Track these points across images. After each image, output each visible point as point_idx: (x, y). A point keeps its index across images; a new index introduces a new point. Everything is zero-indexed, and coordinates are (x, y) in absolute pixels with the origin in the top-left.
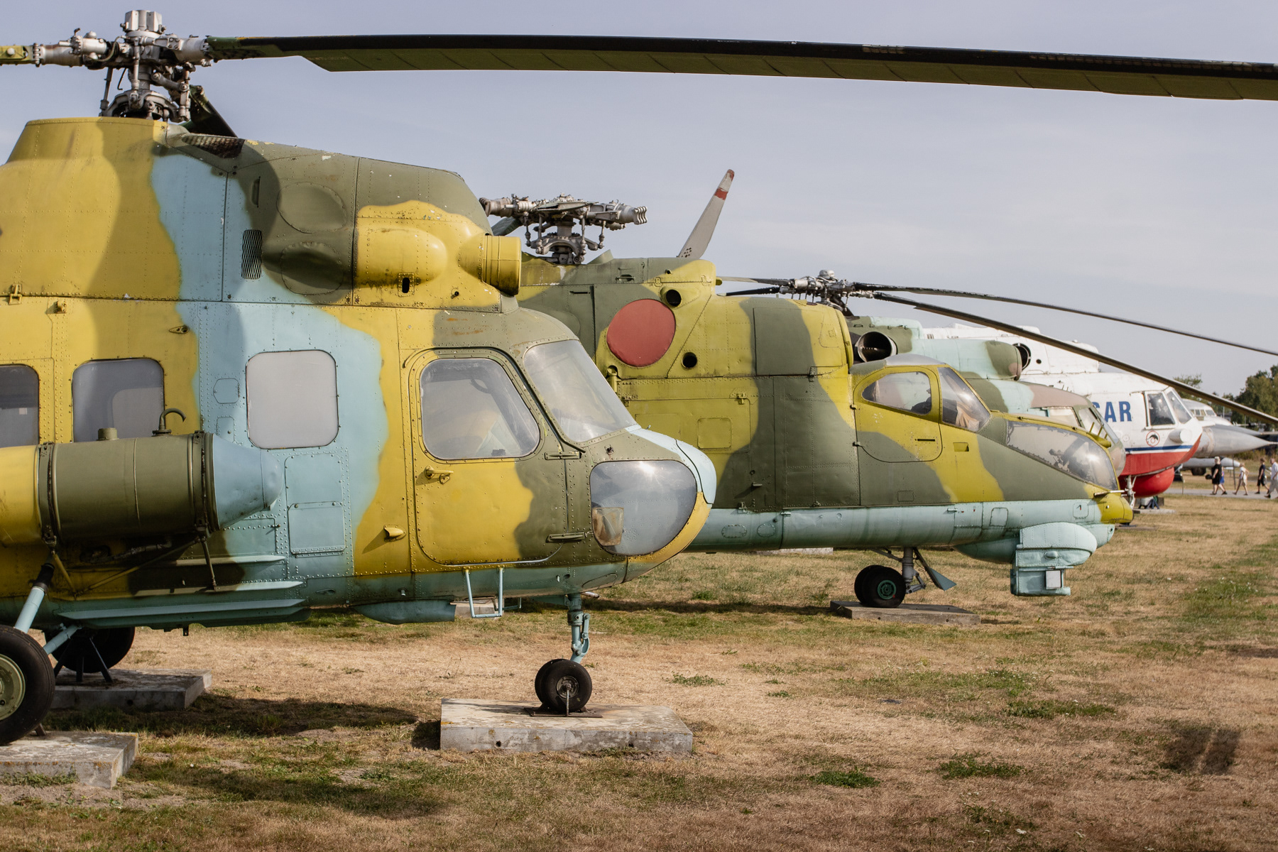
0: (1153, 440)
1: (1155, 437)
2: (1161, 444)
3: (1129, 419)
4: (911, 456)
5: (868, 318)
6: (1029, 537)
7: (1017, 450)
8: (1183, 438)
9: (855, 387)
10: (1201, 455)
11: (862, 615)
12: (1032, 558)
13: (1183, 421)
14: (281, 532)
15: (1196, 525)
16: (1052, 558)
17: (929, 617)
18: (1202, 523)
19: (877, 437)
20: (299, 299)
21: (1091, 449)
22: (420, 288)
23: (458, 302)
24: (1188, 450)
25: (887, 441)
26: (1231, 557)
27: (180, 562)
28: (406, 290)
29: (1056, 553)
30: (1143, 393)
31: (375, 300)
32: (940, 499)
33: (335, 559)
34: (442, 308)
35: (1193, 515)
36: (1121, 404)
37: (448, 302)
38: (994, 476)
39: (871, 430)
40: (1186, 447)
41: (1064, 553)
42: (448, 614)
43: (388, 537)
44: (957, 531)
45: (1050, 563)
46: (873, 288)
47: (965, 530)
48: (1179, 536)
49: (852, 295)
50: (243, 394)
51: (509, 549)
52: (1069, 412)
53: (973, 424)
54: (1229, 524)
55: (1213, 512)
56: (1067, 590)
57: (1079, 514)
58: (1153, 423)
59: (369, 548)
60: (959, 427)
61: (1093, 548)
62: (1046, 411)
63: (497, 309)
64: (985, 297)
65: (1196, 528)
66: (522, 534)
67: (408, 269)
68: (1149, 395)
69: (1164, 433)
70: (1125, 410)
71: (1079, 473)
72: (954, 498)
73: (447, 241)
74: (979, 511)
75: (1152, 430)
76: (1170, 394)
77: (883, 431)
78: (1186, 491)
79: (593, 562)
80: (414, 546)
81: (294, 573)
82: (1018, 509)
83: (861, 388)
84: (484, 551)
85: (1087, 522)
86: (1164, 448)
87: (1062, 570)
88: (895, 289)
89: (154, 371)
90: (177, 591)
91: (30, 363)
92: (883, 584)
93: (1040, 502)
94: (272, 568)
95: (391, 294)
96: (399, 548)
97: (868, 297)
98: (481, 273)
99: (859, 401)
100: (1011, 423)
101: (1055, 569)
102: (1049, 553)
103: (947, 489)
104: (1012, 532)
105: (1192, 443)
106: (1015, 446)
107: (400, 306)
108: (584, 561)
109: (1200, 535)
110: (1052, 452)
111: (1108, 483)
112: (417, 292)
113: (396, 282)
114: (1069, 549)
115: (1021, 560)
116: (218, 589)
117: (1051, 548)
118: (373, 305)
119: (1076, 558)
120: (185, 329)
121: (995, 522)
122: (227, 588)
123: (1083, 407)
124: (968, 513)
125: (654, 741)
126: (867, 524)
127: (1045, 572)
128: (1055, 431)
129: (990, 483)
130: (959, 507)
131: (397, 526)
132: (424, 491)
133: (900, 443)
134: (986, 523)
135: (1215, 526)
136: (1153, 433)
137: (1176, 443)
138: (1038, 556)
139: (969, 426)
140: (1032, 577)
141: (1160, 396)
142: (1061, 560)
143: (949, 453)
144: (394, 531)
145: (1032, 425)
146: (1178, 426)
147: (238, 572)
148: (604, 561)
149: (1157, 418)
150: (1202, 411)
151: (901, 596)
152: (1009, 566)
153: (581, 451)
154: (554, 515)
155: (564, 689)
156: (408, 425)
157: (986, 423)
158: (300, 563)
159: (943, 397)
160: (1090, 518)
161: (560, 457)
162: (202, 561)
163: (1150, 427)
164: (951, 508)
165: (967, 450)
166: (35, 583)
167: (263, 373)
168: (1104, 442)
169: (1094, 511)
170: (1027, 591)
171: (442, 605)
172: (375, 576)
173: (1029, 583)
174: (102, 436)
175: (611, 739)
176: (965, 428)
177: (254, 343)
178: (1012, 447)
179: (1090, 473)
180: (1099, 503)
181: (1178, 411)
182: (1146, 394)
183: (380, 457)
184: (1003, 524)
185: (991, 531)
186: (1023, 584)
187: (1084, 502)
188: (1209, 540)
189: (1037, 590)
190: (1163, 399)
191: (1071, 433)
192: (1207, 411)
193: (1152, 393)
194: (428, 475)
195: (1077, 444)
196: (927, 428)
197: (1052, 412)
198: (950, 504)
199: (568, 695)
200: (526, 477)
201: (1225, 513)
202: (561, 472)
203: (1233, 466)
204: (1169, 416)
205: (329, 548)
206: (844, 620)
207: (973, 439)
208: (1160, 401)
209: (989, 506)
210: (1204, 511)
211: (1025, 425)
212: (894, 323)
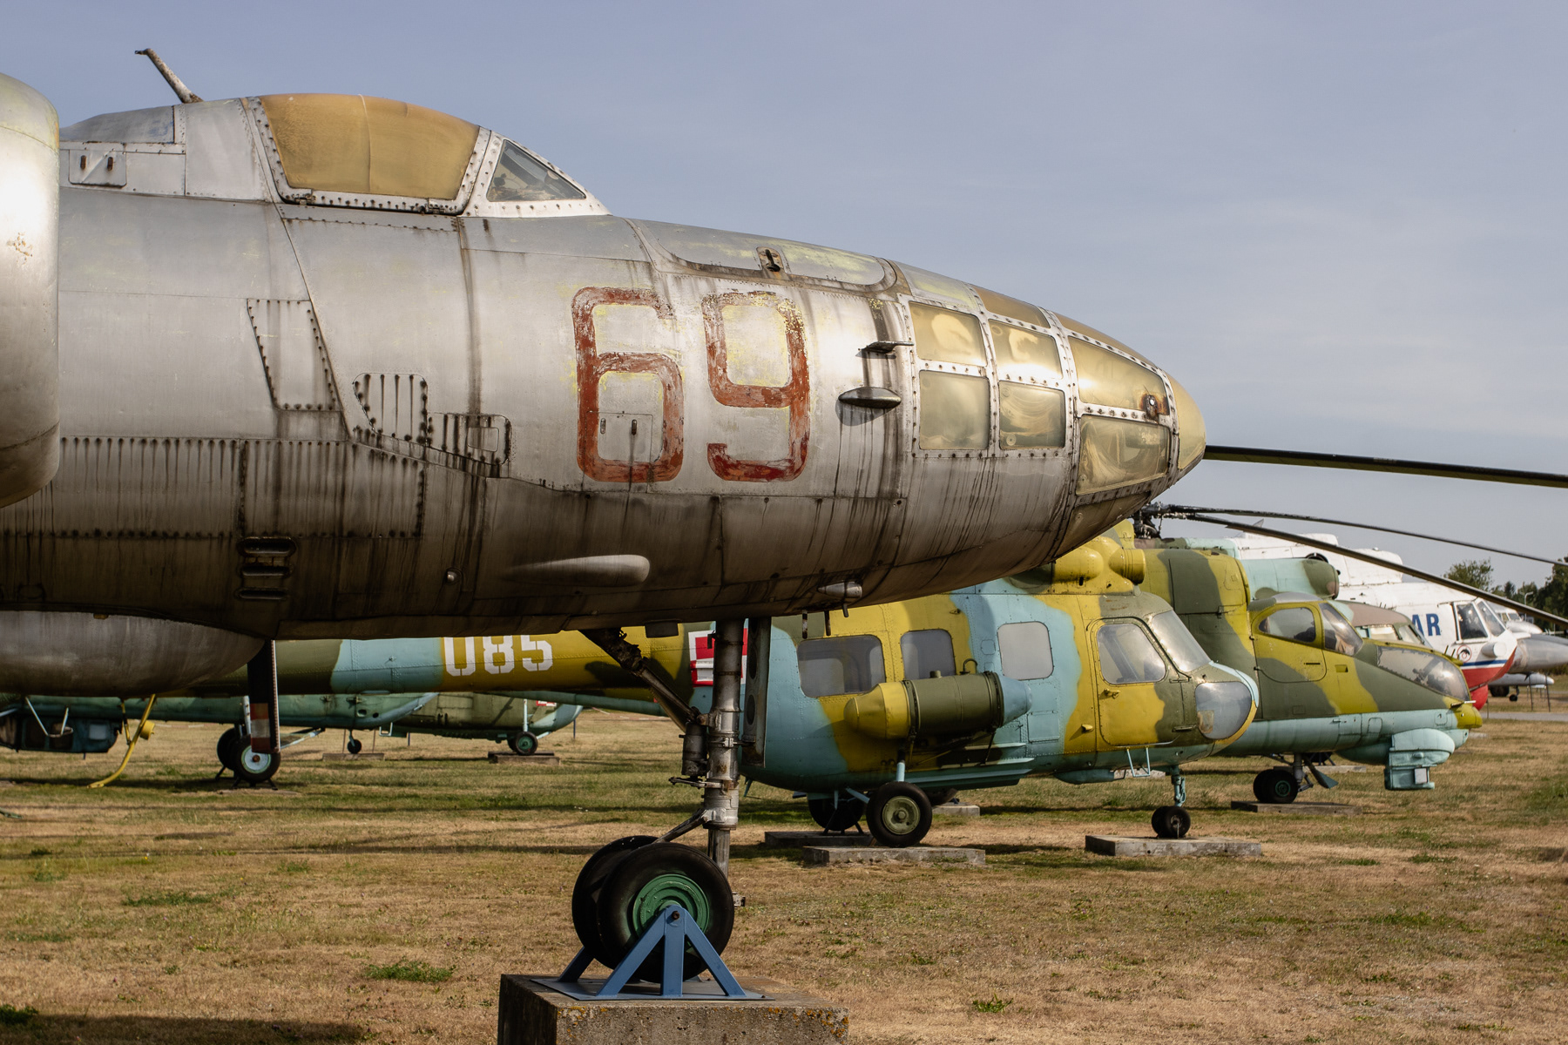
0: (1465, 655)
1: (1466, 652)
2: (1474, 659)
3: (1438, 633)
4: (1302, 677)
5: (1182, 540)
6: (1400, 741)
7: (1386, 670)
8: (1496, 652)
9: (1252, 621)
10: (1514, 670)
11: (1264, 809)
12: (1403, 758)
13: (1496, 633)
14: (1024, 729)
15: (1513, 748)
16: (1419, 758)
17: (1321, 810)
18: (1519, 746)
19: (1274, 663)
20: (1020, 591)
21: (1445, 668)
22: (1089, 582)
23: (1111, 590)
24: (1502, 665)
25: (1282, 665)
26: (1557, 773)
27: (967, 748)
28: (1081, 584)
29: (1422, 754)
30: (1452, 604)
31: (1064, 591)
32: (1327, 712)
33: (1053, 744)
34: (1102, 594)
35: (1507, 738)
36: (1429, 616)
37: (1105, 590)
38: (1369, 691)
39: (1268, 656)
40: (1500, 662)
41: (1428, 754)
42: (1110, 777)
43: (1084, 730)
44: (1341, 738)
45: (1417, 763)
46: (1190, 510)
47: (1347, 737)
48: (1500, 758)
49: (1166, 517)
50: (997, 648)
51: (1152, 736)
52: (1389, 630)
53: (1349, 649)
54: (1549, 747)
55: (1530, 735)
56: (1432, 785)
57: (1439, 721)
58: (1463, 637)
59: (1074, 737)
60: (1338, 652)
61: (1452, 750)
62: (1367, 630)
63: (1132, 593)
64: (1307, 519)
65: (1514, 751)
66: (1159, 727)
67: (1083, 572)
68: (1458, 606)
69: (1476, 648)
70: (1433, 623)
71: (1437, 687)
72: (1338, 711)
73: (1103, 553)
74: (1358, 721)
75: (1463, 644)
76: (1481, 605)
77: (1276, 657)
78: (1493, 715)
79: (1197, 743)
80: (1099, 735)
81: (1030, 753)
82: (1390, 718)
83: (1257, 622)
84: (1138, 738)
85: (1446, 728)
86: (1477, 664)
87: (1427, 768)
88: (1213, 511)
89: (945, 637)
90: (964, 765)
91: (875, 634)
92: (1280, 784)
93: (1408, 712)
94: (1018, 750)
95: (1072, 587)
96: (1090, 736)
97: (1181, 518)
98: (1123, 572)
99: (1256, 632)
100: (1380, 648)
101: (1421, 767)
102: (1417, 754)
103: (1332, 703)
104: (1385, 738)
105: (1507, 657)
106: (1385, 666)
107: (1078, 594)
108: (1192, 743)
109: (1520, 757)
110: (1415, 671)
111: (1462, 695)
112: (1088, 585)
113: (1076, 579)
114: (1432, 750)
115: (1394, 761)
116: (987, 763)
117: (1418, 750)
118: (1063, 593)
119: (1438, 757)
120: (959, 611)
121: (1371, 730)
122: (992, 763)
123: (1403, 625)
124: (1350, 722)
125: (1239, 848)
126: (1268, 734)
127: (1413, 771)
128: (1417, 654)
129: (1366, 697)
130: (1342, 718)
131: (1089, 724)
132: (1103, 702)
133: (1292, 666)
134: (1364, 731)
135: (1534, 749)
136: (1464, 648)
137: (1489, 656)
138: (1408, 757)
139: (1346, 652)
140: (1403, 774)
141: (1470, 606)
142: (1427, 760)
143: (1332, 673)
144: (1089, 727)
145: (1397, 649)
146: (1491, 639)
147: (1000, 753)
148: (1202, 743)
149: (1468, 631)
150: (1504, 614)
151: (1294, 795)
152: (1383, 767)
153: (1189, 677)
154: (1177, 715)
155: (1175, 822)
156: (1092, 664)
157: (1360, 648)
158: (1034, 746)
159: (1325, 627)
160: (1449, 725)
161: (1179, 681)
162: (987, 747)
163: (1460, 641)
164: (1336, 719)
165: (1347, 671)
166: (899, 761)
167: (1008, 636)
168: (1457, 662)
169: (1452, 718)
170: (1399, 786)
171: (1106, 771)
172: (1075, 754)
173: (1401, 780)
174: (933, 675)
175: (1214, 848)
176: (1343, 653)
177: (999, 620)
178: (1382, 668)
179: (1446, 688)
180: (1455, 712)
181: (1491, 623)
182: (1455, 605)
183: (1078, 684)
184: (1378, 731)
185: (1368, 737)
186: (1395, 780)
187: (1444, 712)
188: (1531, 761)
189: (1408, 785)
190: (1474, 611)
191: (1430, 655)
192: (1510, 615)
193: (1461, 603)
194: (1106, 693)
195: (1434, 663)
196: (1314, 654)
197: (1373, 631)
198: (1335, 715)
199: (1178, 826)
200: (1161, 693)
201: (1541, 736)
202: (1179, 690)
203: (1547, 684)
204: (1480, 628)
205: (1051, 738)
206: (1252, 813)
207: (1351, 662)
208: (1470, 612)
209: (1367, 716)
210: (1519, 735)
211: (1391, 649)
212: (1211, 544)
